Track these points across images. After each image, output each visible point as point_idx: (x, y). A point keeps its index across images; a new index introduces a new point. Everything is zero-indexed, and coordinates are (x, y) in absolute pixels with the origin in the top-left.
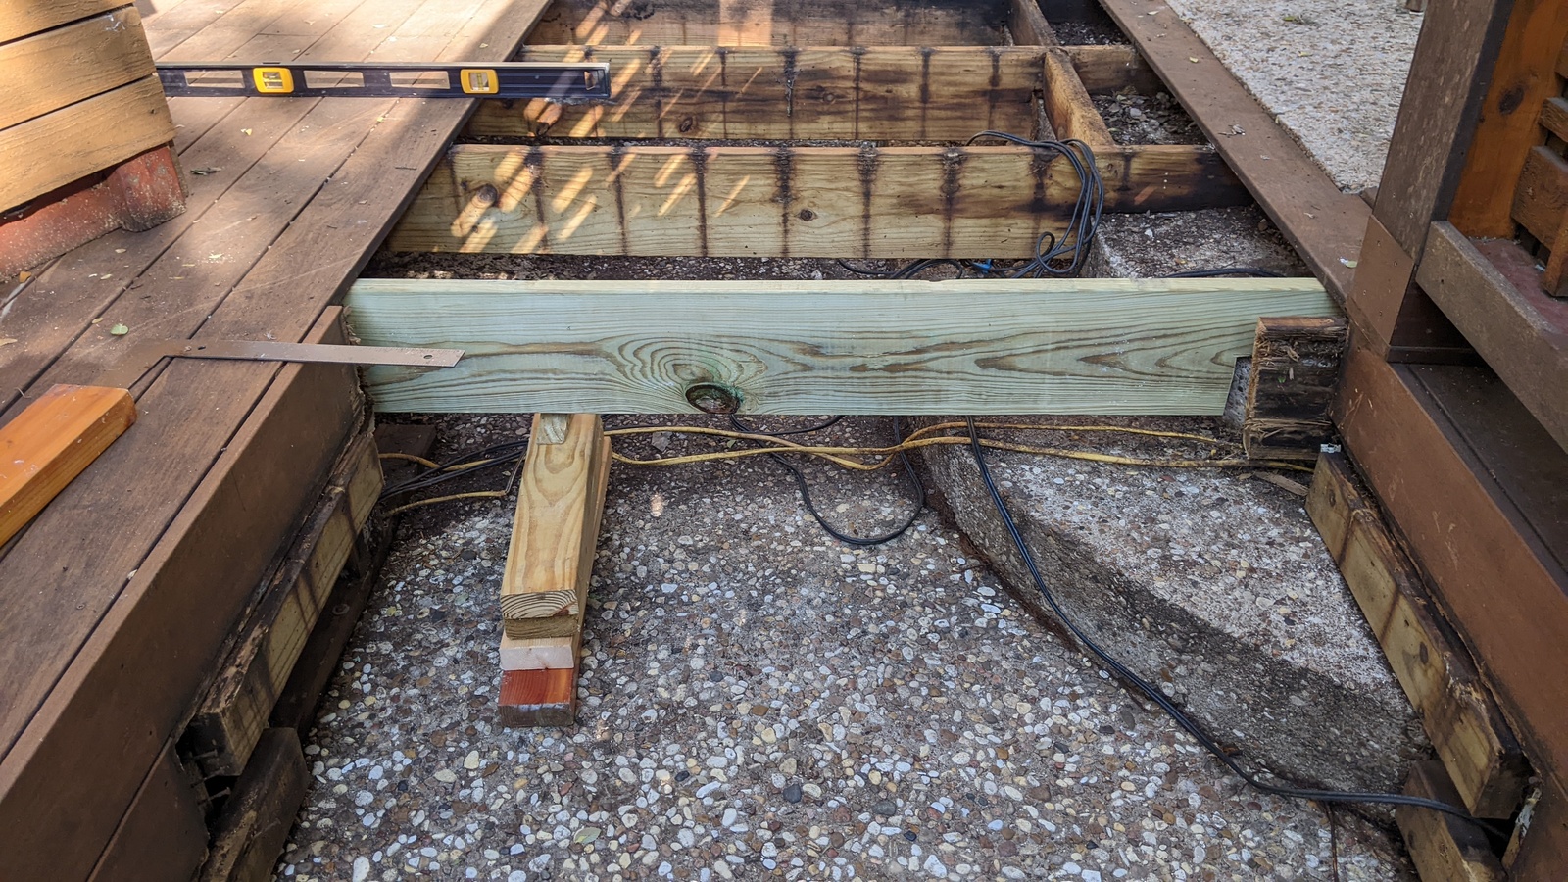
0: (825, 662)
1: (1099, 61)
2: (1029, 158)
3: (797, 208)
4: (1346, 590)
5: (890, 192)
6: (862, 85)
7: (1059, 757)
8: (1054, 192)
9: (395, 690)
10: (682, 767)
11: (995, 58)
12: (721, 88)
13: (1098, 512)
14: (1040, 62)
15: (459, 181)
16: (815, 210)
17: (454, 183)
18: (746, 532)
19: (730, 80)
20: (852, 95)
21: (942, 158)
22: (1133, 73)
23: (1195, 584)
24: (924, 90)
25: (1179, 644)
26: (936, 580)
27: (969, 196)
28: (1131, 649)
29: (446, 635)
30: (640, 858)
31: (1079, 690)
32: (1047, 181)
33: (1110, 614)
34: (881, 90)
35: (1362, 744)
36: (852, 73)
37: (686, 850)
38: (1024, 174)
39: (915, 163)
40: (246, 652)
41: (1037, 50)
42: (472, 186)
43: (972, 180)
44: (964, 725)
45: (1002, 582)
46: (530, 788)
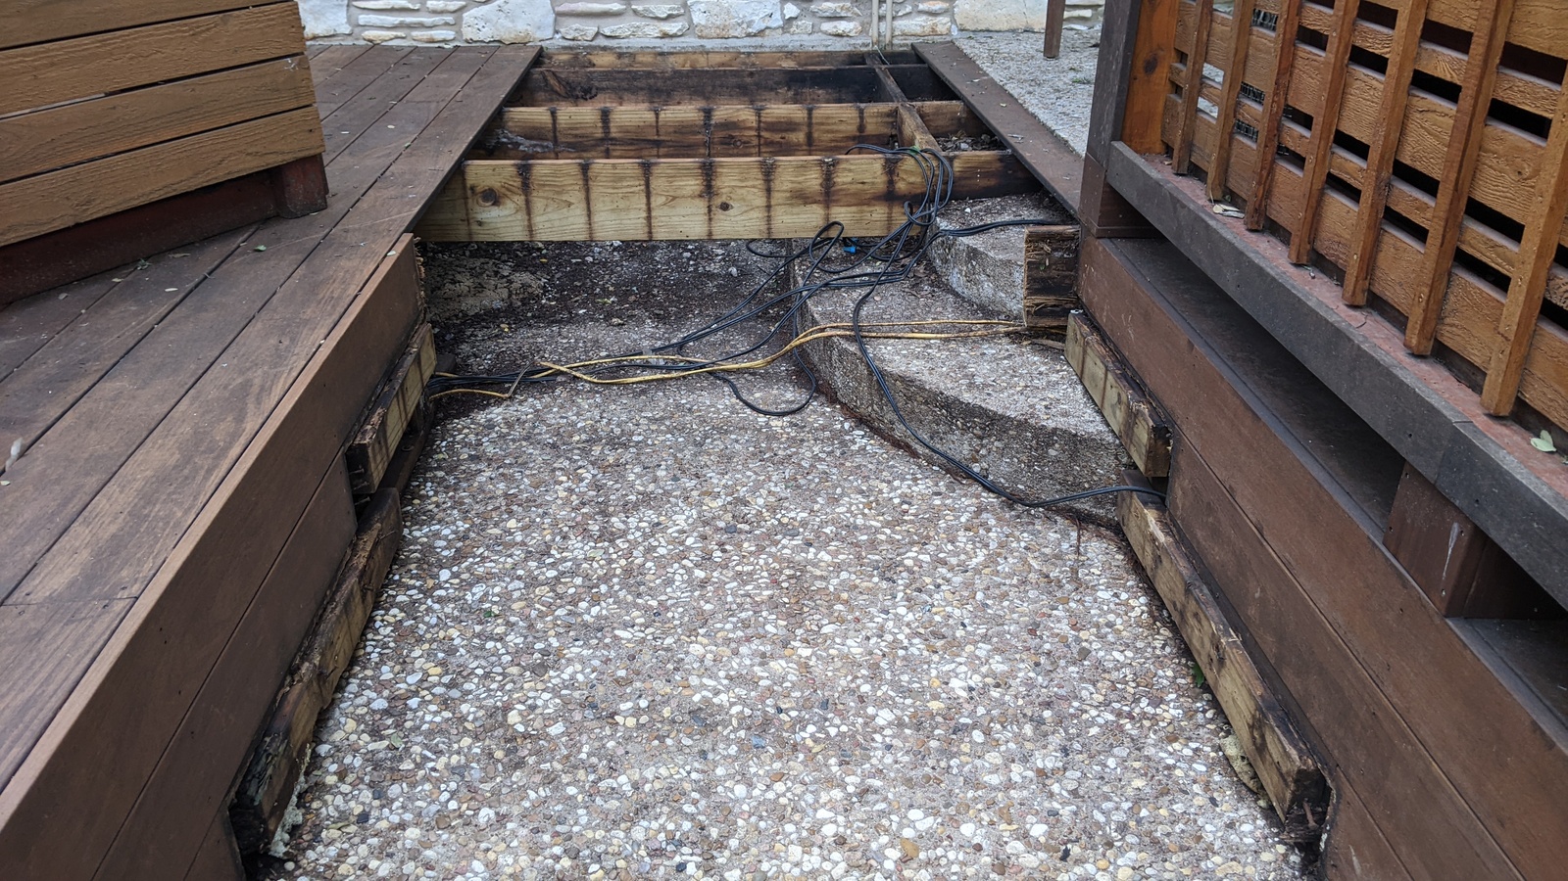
0: (750, 469)
1: (938, 112)
2: (882, 162)
3: (718, 201)
4: (1086, 392)
5: (785, 188)
6: (762, 134)
7: (905, 507)
8: (901, 186)
9: (451, 494)
10: (656, 520)
11: (861, 112)
12: (656, 138)
13: (929, 365)
14: (894, 113)
15: (468, 186)
16: (731, 203)
17: (464, 187)
18: (690, 409)
19: (662, 131)
20: (755, 141)
21: (821, 163)
22: (963, 121)
23: (989, 394)
24: (809, 136)
25: (980, 433)
26: (823, 428)
27: (841, 190)
28: (952, 446)
29: (482, 466)
30: (633, 561)
31: (919, 476)
32: (895, 178)
33: (938, 425)
34: (777, 137)
35: (1094, 473)
36: (754, 125)
37: (663, 556)
38: (879, 173)
39: (802, 166)
40: (375, 419)
41: (891, 106)
42: (479, 189)
43: (842, 178)
44: (842, 496)
45: (868, 427)
46: (554, 534)
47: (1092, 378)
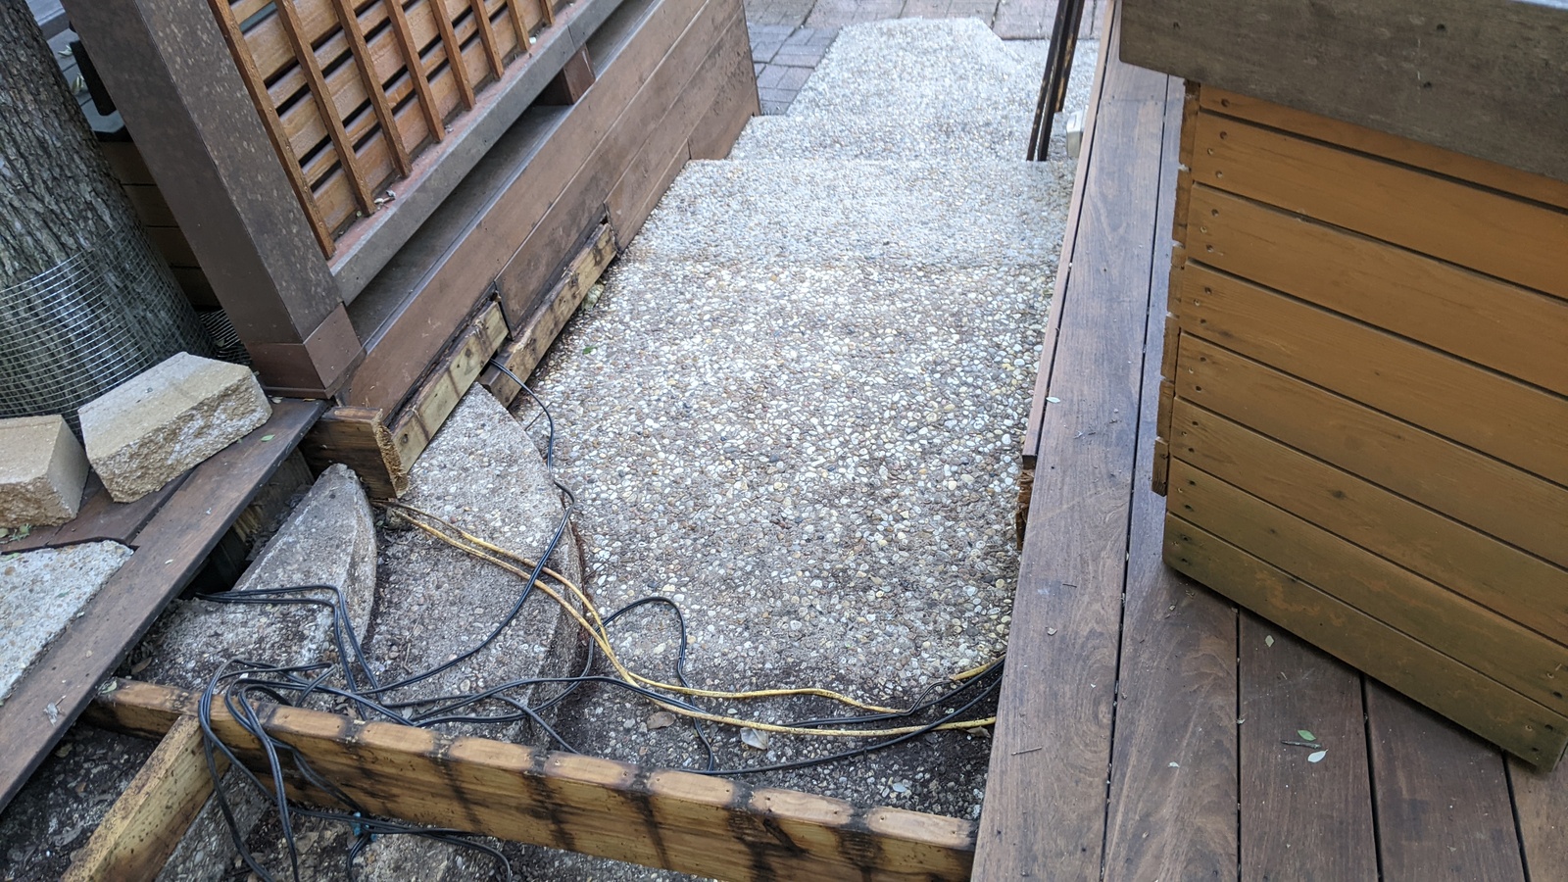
47: (440, 407)
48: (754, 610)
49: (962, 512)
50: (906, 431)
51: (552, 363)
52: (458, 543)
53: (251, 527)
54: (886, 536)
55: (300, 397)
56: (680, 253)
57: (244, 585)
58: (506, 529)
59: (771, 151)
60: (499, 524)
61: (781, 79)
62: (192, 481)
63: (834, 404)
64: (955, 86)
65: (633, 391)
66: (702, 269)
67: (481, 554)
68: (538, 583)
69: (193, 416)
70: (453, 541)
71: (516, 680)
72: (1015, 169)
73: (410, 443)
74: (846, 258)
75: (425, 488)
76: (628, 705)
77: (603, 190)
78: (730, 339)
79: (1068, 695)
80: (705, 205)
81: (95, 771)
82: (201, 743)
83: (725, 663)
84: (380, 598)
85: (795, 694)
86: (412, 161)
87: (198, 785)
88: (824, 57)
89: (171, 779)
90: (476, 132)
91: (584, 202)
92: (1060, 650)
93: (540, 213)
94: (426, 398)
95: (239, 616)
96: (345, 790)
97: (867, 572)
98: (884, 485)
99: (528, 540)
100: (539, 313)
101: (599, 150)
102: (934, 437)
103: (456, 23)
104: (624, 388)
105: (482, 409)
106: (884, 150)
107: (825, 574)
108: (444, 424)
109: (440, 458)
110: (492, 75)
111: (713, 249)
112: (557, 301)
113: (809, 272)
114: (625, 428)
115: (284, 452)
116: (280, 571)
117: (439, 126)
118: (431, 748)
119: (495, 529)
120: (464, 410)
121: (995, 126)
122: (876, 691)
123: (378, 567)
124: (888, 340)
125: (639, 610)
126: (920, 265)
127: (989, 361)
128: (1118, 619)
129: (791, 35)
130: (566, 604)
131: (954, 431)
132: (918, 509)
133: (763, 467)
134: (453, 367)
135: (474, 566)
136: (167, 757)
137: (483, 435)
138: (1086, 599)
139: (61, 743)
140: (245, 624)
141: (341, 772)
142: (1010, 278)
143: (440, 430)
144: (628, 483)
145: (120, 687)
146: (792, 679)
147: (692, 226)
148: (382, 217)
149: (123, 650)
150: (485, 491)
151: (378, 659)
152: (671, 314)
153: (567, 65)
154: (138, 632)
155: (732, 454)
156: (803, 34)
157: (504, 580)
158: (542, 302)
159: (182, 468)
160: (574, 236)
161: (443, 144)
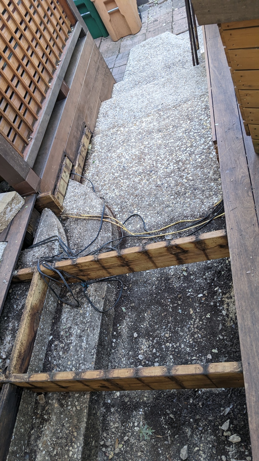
47: (63, 188)
48: (159, 209)
49: (204, 166)
50: (184, 151)
51: (86, 169)
52: (81, 217)
53: (31, 230)
54: (186, 179)
55: (30, 195)
56: (108, 128)
57: (35, 242)
58: (91, 210)
59: (122, 92)
60: (89, 210)
61: (118, 71)
62: (13, 223)
63: (162, 151)
64: (167, 54)
65: (109, 168)
66: (115, 130)
67: (87, 218)
68: (103, 220)
69: (7, 207)
70: (80, 217)
71: (107, 243)
72: (191, 70)
73: (60, 198)
74: (152, 112)
75: (68, 208)
76: (135, 241)
77: (82, 118)
78: (129, 145)
79: (240, 193)
80: (110, 113)
81: (19, 293)
82: (41, 277)
83: (155, 224)
84: (68, 236)
85: (175, 224)
86: (33, 127)
87: (44, 286)
88: (128, 60)
89: (38, 286)
90: (46, 113)
91: (78, 123)
92: (235, 183)
93: (69, 130)
94: (59, 186)
95: (37, 249)
96: (78, 277)
97: (184, 189)
98: (182, 167)
99: (97, 211)
100: (78, 157)
101: (77, 108)
102: (191, 150)
103: (29, 86)
104: (106, 168)
105: (74, 185)
106: (153, 79)
107: (173, 194)
108: (66, 192)
109: (68, 200)
110: (43, 98)
111: (116, 123)
112: (81, 152)
113: (144, 120)
114: (110, 178)
115: (32, 209)
116: (42, 237)
117: (36, 116)
118: (94, 259)
119: (88, 211)
120: (69, 187)
121: (182, 60)
122: (195, 216)
123: (64, 229)
124: (171, 129)
125: (130, 219)
126: (173, 106)
127: (200, 124)
128: (248, 171)
129: (117, 58)
130: (112, 222)
131: (196, 146)
132: (193, 169)
133: (149, 174)
134: (62, 176)
135: (87, 221)
136: (35, 282)
137: (76, 191)
138: (239, 169)
139: (9, 289)
140: (39, 251)
141: (75, 273)
142: (199, 100)
143: (66, 194)
144: (116, 191)
145: (18, 272)
146: (173, 221)
147: (108, 120)
148: (31, 144)
149: (15, 264)
150: (82, 204)
151: (73, 249)
152: (111, 145)
153: (61, 87)
154: (16, 259)
155: (140, 174)
156: (120, 56)
157: (95, 222)
158: (78, 154)
159: (10, 221)
160: (79, 133)
161: (39, 120)
